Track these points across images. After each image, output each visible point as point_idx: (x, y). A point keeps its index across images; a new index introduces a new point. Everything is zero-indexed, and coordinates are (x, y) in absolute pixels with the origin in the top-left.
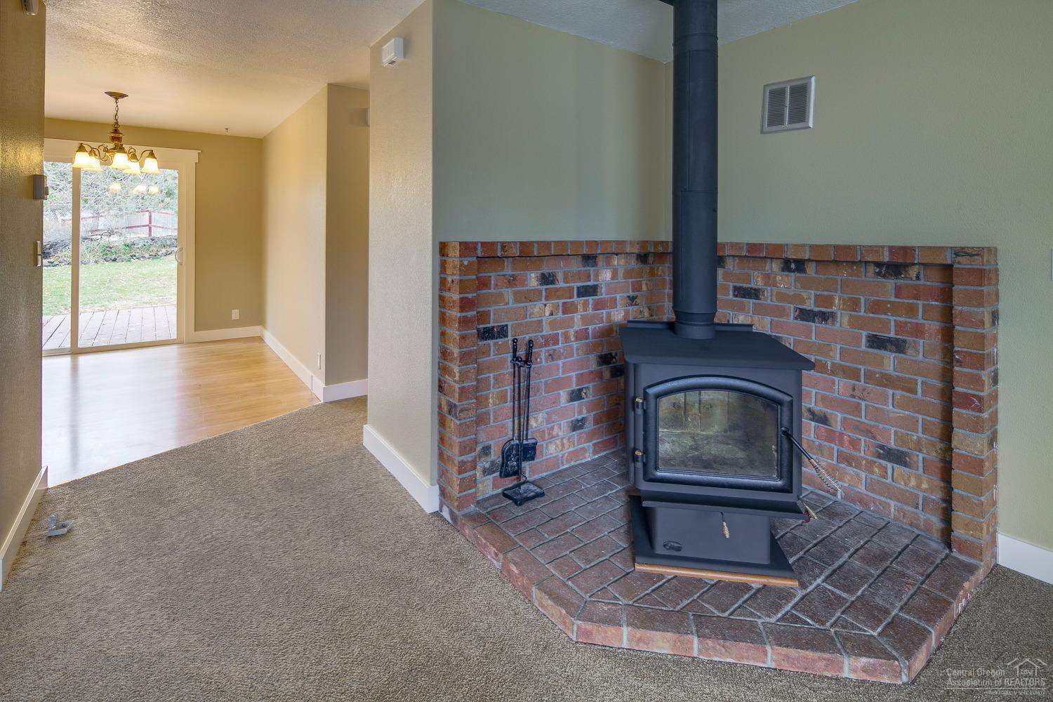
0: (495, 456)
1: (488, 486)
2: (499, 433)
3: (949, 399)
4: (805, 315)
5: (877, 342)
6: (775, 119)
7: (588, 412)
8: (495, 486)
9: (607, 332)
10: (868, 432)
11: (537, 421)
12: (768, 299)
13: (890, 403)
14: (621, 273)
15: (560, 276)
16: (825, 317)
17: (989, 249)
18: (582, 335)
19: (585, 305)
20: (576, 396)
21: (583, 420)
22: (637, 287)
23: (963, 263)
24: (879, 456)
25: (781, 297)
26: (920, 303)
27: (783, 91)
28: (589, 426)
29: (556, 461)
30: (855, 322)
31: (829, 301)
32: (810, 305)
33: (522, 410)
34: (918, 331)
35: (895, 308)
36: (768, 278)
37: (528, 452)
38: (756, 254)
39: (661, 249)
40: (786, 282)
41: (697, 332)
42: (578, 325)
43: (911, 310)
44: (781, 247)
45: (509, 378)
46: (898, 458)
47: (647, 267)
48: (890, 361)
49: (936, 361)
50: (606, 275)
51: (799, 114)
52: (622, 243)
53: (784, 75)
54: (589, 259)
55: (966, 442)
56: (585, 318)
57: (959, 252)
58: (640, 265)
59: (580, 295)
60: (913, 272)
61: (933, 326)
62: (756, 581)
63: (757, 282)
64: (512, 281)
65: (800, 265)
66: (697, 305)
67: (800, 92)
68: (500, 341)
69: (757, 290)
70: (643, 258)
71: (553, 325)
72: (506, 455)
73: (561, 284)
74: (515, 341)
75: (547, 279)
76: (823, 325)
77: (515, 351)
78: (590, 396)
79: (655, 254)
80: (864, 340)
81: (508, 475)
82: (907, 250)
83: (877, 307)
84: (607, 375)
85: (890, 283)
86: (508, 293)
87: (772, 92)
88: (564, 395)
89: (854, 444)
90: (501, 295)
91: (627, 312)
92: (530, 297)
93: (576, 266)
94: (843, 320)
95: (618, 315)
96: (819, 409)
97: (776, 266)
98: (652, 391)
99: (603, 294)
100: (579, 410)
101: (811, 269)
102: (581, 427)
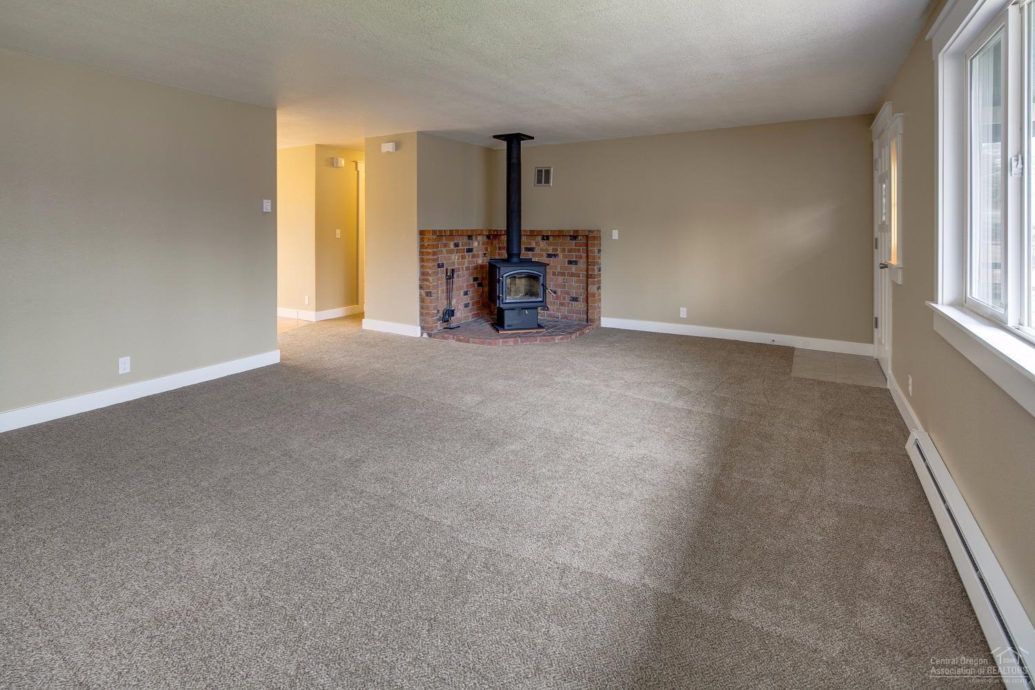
0: (441, 314)
1: (439, 326)
2: (443, 306)
3: (588, 276)
4: (549, 256)
5: (570, 262)
6: (539, 181)
7: (470, 300)
8: (441, 326)
9: (476, 268)
10: (568, 294)
11: (454, 302)
12: (537, 251)
13: (573, 282)
14: (481, 243)
15: (460, 244)
16: (555, 256)
17: (597, 230)
18: (468, 269)
19: (469, 256)
20: (466, 293)
21: (468, 303)
22: (486, 250)
23: (591, 235)
24: (571, 300)
25: (542, 250)
26: (581, 248)
27: (542, 171)
28: (470, 306)
29: (460, 319)
30: (564, 256)
31: (556, 250)
32: (551, 252)
33: (449, 298)
34: (581, 258)
35: (575, 251)
36: (537, 244)
37: (452, 313)
38: (533, 234)
39: (495, 233)
40: (543, 244)
41: (515, 260)
42: (466, 265)
43: (579, 251)
44: (541, 231)
45: (445, 284)
46: (575, 299)
47: (490, 241)
48: (573, 268)
49: (585, 266)
50: (476, 244)
51: (547, 181)
52: (482, 230)
53: (543, 165)
54: (470, 237)
55: (592, 289)
56: (468, 262)
57: (590, 231)
58: (488, 240)
59: (467, 252)
60: (579, 238)
61: (584, 255)
62: (534, 331)
63: (533, 245)
64: (445, 246)
65: (548, 238)
66: (515, 251)
67: (548, 172)
68: (442, 269)
69: (533, 248)
70: (488, 237)
71: (458, 263)
72: (444, 314)
73: (461, 247)
74: (447, 269)
75: (456, 245)
76: (555, 259)
77: (447, 273)
78: (470, 294)
79: (493, 235)
80: (567, 262)
81: (445, 322)
82: (577, 231)
83: (570, 250)
84: (476, 286)
85: (574, 242)
86: (444, 250)
87: (538, 170)
88: (462, 293)
89: (564, 298)
90: (442, 251)
91: (483, 260)
92: (450, 252)
93: (465, 240)
94: (561, 256)
95: (480, 262)
96: (554, 289)
97: (539, 238)
98: (505, 275)
99: (475, 252)
100: (467, 299)
101: (551, 238)
102: (467, 307)
